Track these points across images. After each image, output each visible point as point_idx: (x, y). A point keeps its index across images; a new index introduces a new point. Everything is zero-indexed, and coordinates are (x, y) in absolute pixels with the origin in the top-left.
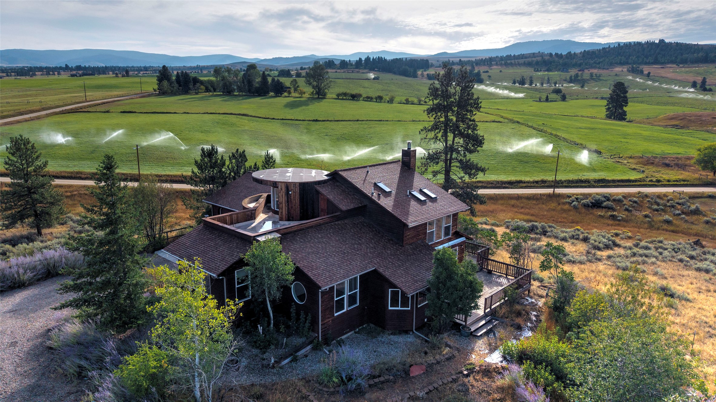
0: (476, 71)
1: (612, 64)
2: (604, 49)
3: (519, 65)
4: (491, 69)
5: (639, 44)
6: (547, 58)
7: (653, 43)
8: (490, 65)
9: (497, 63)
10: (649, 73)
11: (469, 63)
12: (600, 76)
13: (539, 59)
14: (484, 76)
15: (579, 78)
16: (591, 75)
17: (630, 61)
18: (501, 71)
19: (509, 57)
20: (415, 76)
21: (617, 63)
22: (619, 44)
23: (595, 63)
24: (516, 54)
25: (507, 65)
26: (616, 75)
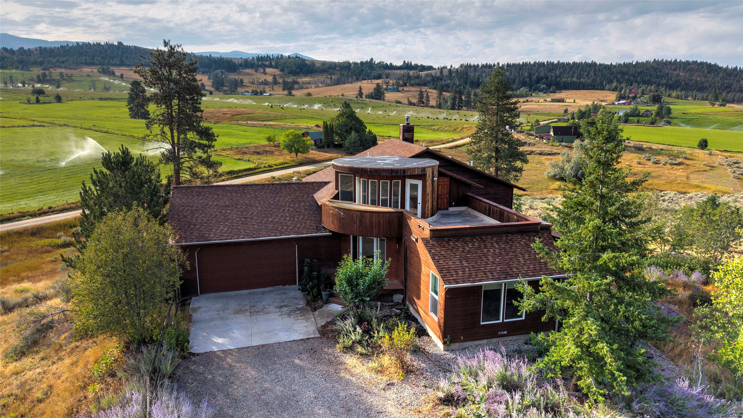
1: (78, 65)
2: (62, 47)
5: (99, 45)
7: (112, 45)
10: (122, 75)
12: (71, 76)
15: (48, 78)
16: (61, 74)
17: (96, 62)
21: (82, 63)
22: (78, 43)
23: (58, 61)
26: (88, 75)
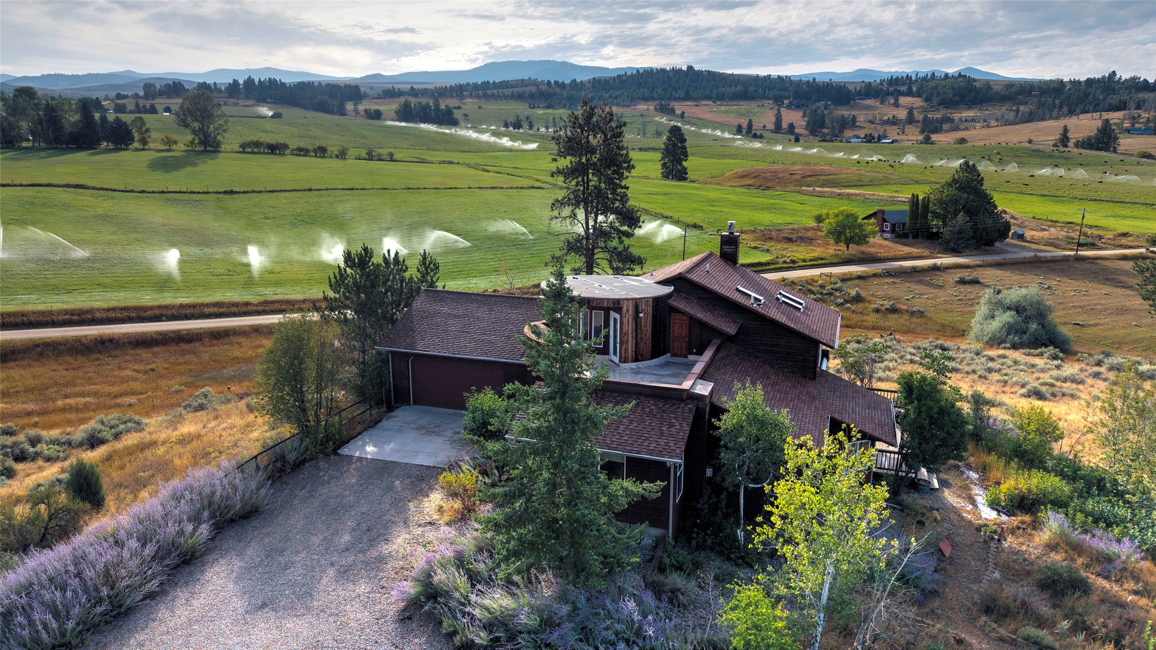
0: (443, 107)
1: (634, 100)
2: (619, 76)
3: (506, 97)
4: (464, 104)
5: (663, 71)
6: (544, 88)
7: (680, 71)
8: (461, 97)
9: (471, 94)
10: (683, 113)
11: (425, 92)
13: (533, 89)
14: (457, 114)
17: (655, 96)
18: (480, 107)
19: (486, 85)
20: (342, 112)
21: (638, 98)
22: (638, 71)
23: (610, 97)
24: (497, 81)
25: (486, 97)
26: (642, 115)
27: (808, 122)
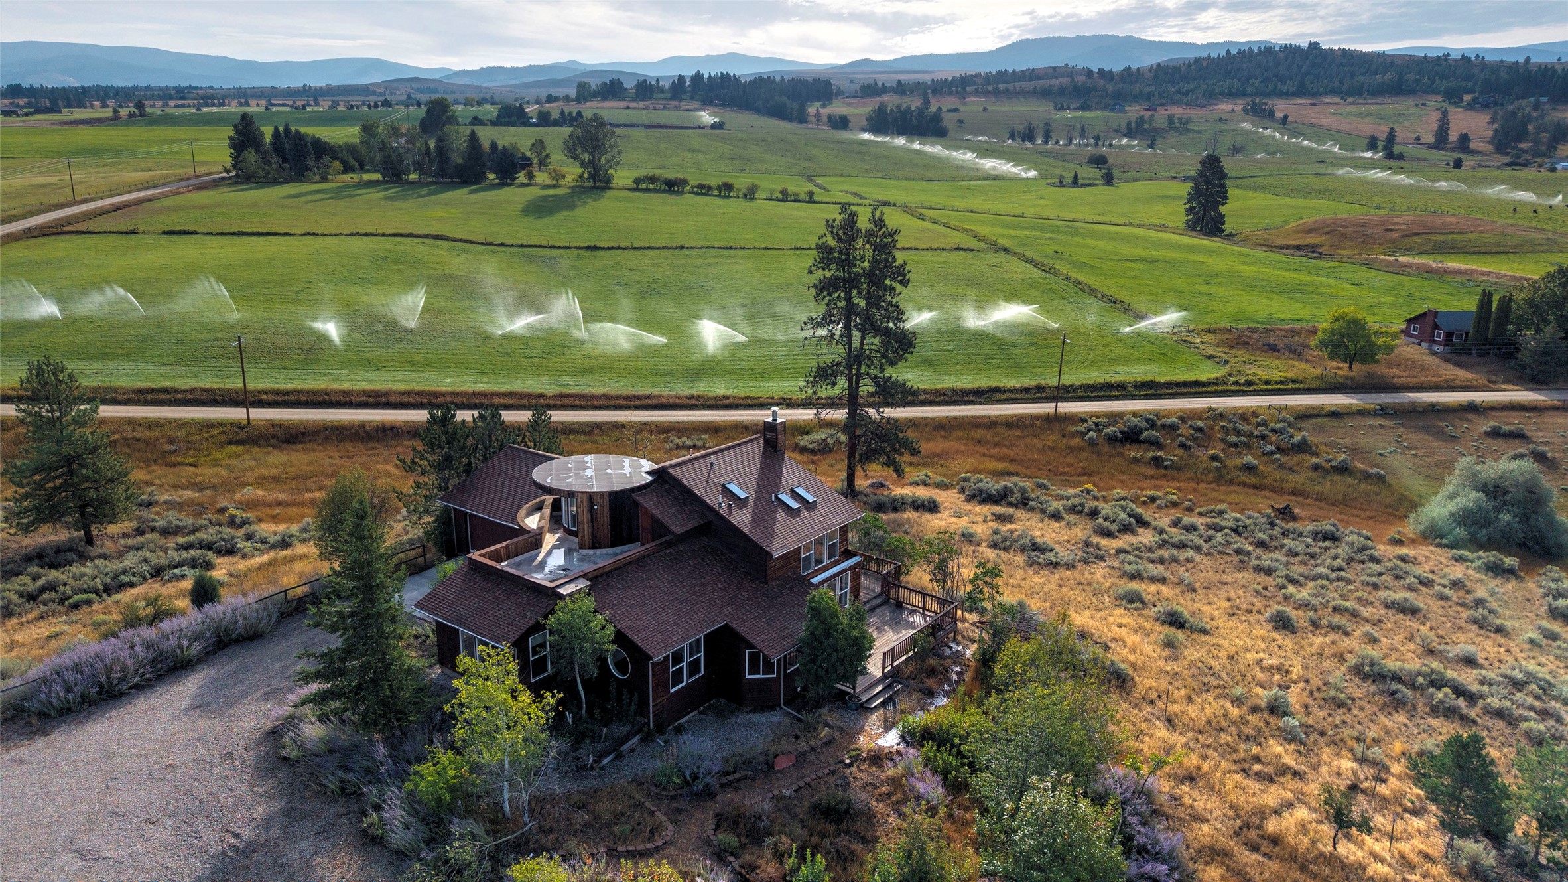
0: (933, 109)
1: (1213, 96)
2: (1198, 61)
3: (1024, 93)
4: (965, 104)
5: (1269, 48)
6: (1081, 79)
7: (1297, 49)
8: (963, 95)
9: (977, 90)
10: (1286, 117)
11: (918, 88)
12: (1187, 123)
13: (1065, 81)
14: (948, 120)
15: (1146, 126)
16: (1171, 119)
17: (1249, 89)
18: (985, 109)
19: (1003, 76)
20: (802, 119)
21: (1222, 94)
23: (1179, 92)
24: (1018, 69)
25: (997, 93)
26: (1221, 120)
27: (1496, 131)
